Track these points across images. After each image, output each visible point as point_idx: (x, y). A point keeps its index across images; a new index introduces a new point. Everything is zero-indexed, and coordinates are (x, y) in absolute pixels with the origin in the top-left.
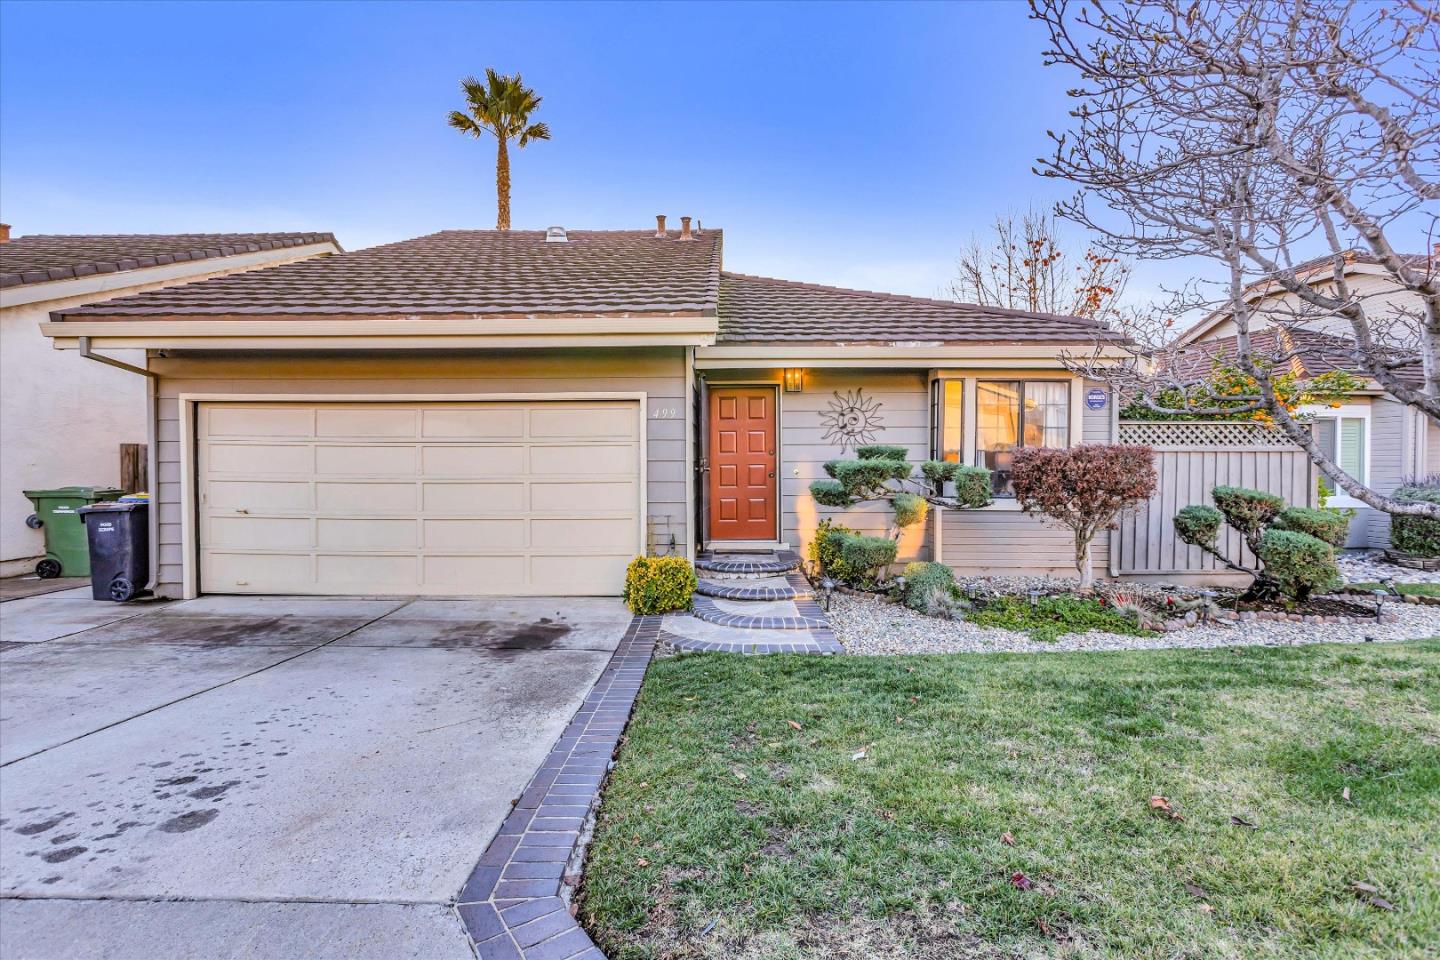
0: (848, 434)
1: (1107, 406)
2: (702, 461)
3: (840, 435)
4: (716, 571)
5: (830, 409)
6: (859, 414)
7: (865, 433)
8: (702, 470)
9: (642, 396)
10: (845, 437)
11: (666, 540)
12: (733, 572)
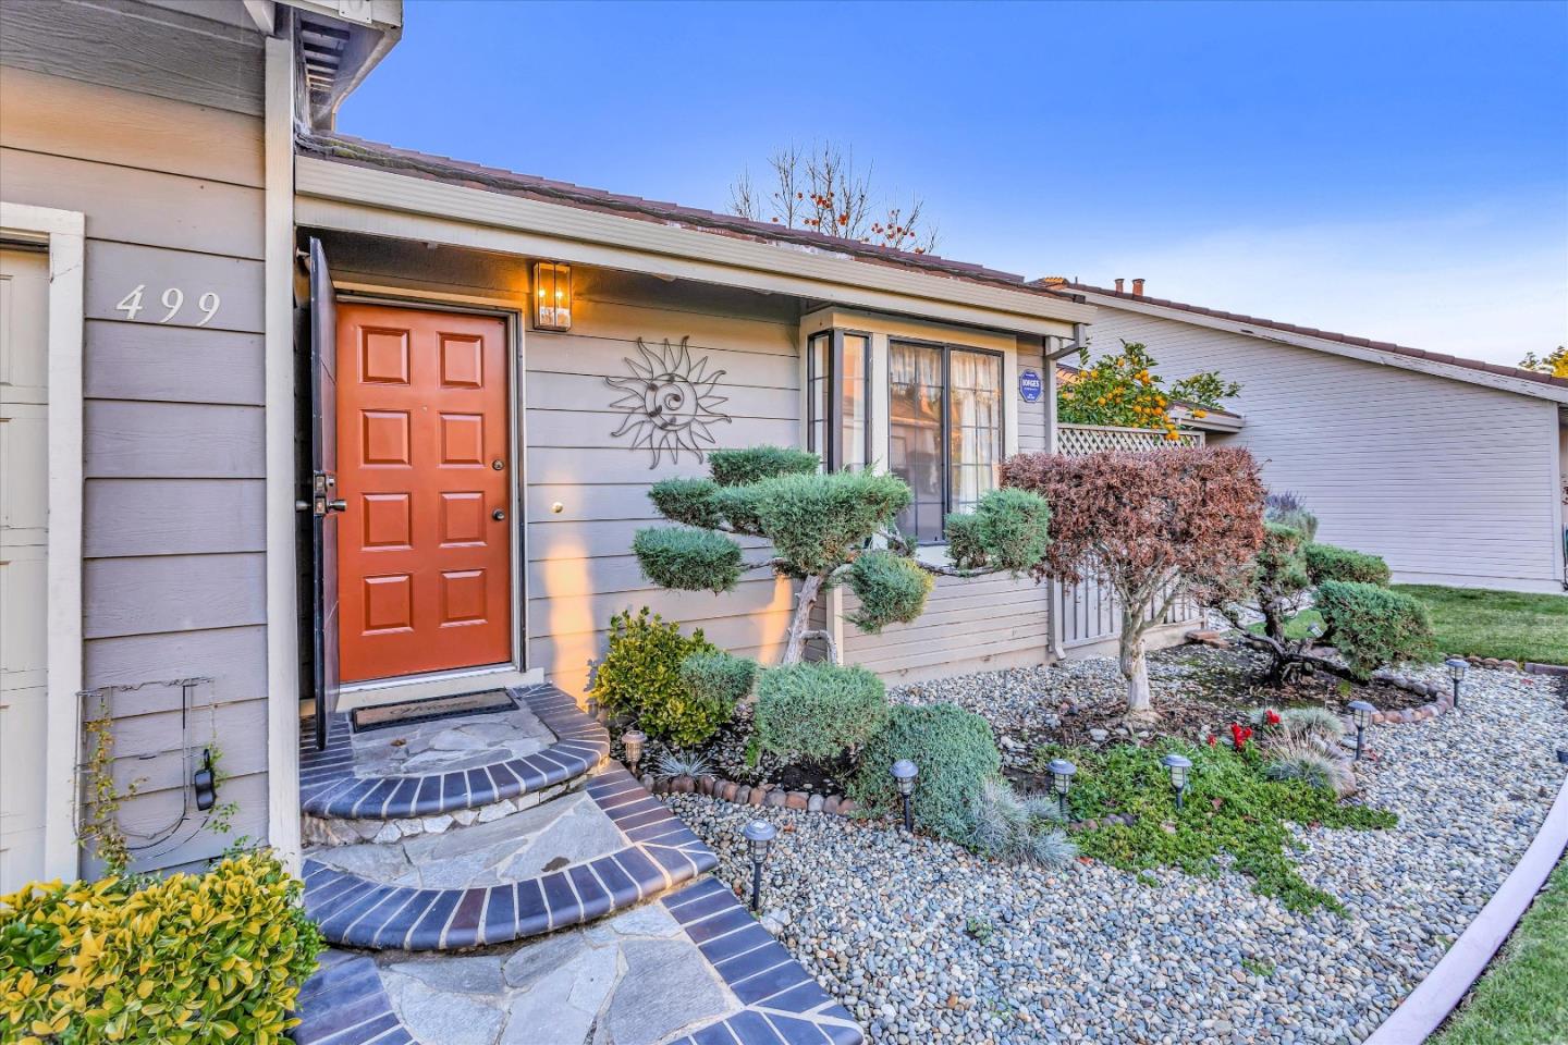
0: (662, 428)
1: (1041, 398)
2: (319, 484)
3: (647, 428)
4: (376, 817)
5: (626, 372)
6: (684, 386)
7: (695, 427)
8: (320, 507)
9: (64, 229)
10: (659, 434)
11: (173, 770)
12: (436, 813)
